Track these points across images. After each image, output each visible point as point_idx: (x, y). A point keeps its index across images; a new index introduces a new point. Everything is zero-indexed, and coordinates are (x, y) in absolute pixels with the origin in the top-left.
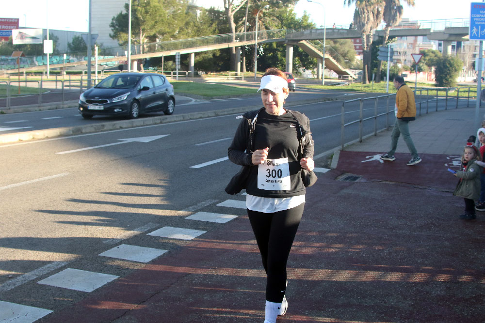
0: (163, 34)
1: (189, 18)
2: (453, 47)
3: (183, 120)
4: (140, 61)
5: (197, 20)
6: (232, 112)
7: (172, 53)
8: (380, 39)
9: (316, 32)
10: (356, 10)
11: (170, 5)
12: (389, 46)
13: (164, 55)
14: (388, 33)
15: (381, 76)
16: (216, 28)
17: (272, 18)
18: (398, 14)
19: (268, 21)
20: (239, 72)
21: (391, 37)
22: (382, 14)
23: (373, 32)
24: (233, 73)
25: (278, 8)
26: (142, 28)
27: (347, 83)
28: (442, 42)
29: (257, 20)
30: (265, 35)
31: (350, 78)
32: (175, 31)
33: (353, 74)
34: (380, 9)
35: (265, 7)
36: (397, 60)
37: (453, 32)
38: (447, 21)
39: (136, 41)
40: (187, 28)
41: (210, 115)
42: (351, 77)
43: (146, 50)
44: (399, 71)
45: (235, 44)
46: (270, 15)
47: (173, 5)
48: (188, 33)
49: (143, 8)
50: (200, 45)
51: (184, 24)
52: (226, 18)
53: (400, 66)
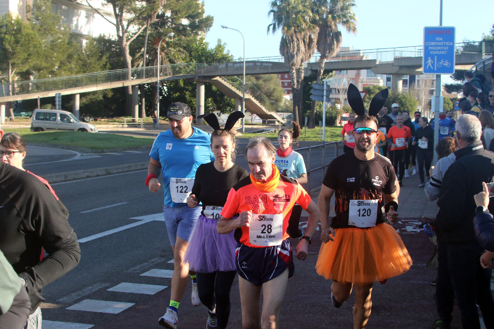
0: (39, 70)
1: (72, 49)
2: (405, 82)
3: (65, 181)
4: (9, 105)
5: (82, 51)
6: (127, 169)
7: (51, 94)
8: (314, 74)
9: (233, 66)
10: (283, 37)
11: (47, 33)
12: (325, 83)
13: (41, 97)
14: (323, 66)
15: (316, 120)
16: (107, 62)
17: (178, 49)
18: (335, 42)
19: (172, 53)
20: (137, 118)
21: (327, 72)
22: (316, 42)
23: (305, 65)
24: (130, 119)
25: (185, 36)
26: (11, 62)
27: (273, 130)
28: (391, 76)
29: (159, 51)
30: (169, 71)
31: (277, 123)
32: (55, 66)
33: (280, 118)
34: (313, 37)
35: (168, 35)
36: (335, 99)
37: (403, 63)
38: (397, 49)
39: (3, 79)
40: (69, 62)
41: (99, 174)
42: (278, 121)
43: (17, 90)
44: (338, 113)
45: (131, 82)
46: (175, 45)
47: (52, 32)
48: (71, 68)
49: (13, 37)
50: (86, 84)
51: (66, 57)
52: (120, 49)
53: (339, 106)
